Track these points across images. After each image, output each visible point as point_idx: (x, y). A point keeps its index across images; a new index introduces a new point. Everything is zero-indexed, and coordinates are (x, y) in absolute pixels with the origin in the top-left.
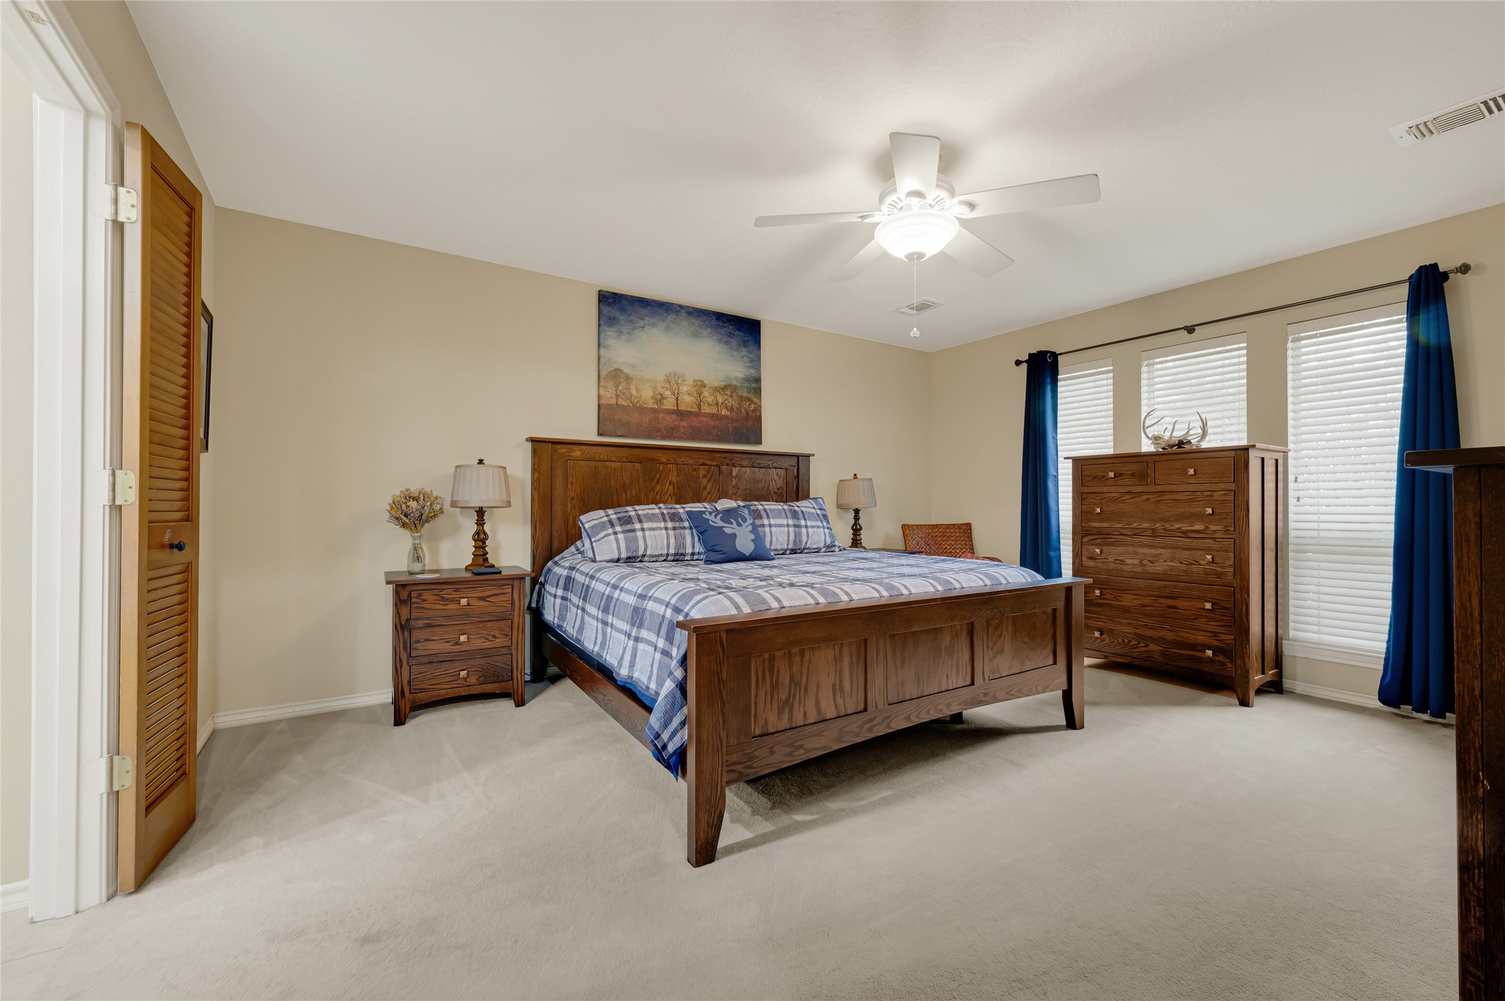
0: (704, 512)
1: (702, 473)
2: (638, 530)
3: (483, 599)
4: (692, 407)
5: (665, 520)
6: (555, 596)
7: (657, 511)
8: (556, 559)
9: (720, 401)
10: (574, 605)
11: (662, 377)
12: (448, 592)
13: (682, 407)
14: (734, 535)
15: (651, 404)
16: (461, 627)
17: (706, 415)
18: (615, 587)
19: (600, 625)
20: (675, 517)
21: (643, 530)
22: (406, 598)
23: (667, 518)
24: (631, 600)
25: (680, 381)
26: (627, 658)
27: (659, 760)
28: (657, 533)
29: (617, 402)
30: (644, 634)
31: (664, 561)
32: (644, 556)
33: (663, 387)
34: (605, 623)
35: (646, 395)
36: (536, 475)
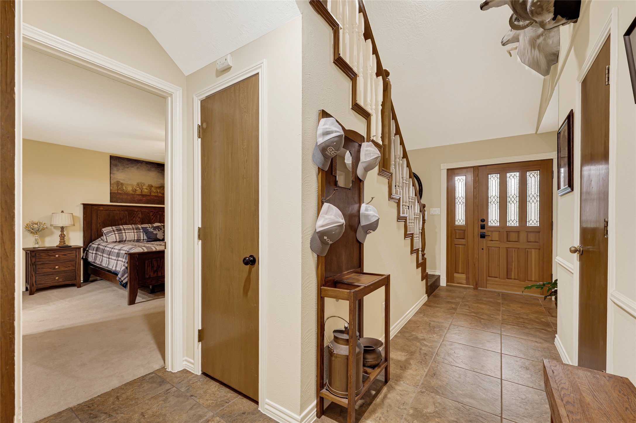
0: (147, 227)
1: (151, 214)
2: (124, 233)
3: (65, 255)
4: (147, 193)
5: (133, 230)
6: (92, 253)
7: (131, 227)
8: (93, 242)
9: (159, 191)
10: (99, 255)
11: (135, 183)
12: (51, 253)
13: (143, 193)
14: (157, 234)
15: (131, 192)
16: (56, 264)
17: (153, 196)
18: (112, 248)
19: (108, 259)
20: (137, 229)
21: (125, 233)
22: (34, 255)
23: (135, 229)
24: (117, 251)
25: (143, 185)
26: (115, 265)
27: (121, 285)
28: (130, 233)
29: (118, 192)
30: (120, 259)
31: (133, 241)
32: (125, 240)
33: (136, 187)
34: (109, 258)
35: (130, 189)
36: (85, 216)
